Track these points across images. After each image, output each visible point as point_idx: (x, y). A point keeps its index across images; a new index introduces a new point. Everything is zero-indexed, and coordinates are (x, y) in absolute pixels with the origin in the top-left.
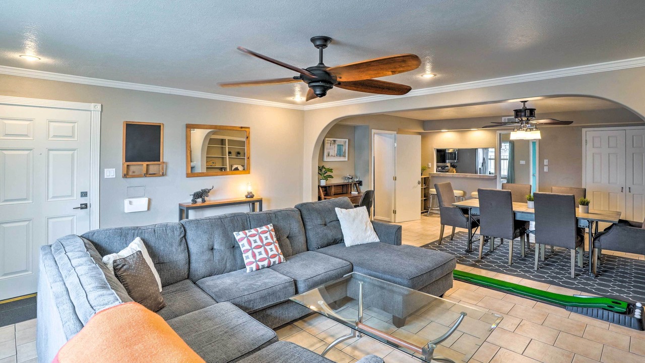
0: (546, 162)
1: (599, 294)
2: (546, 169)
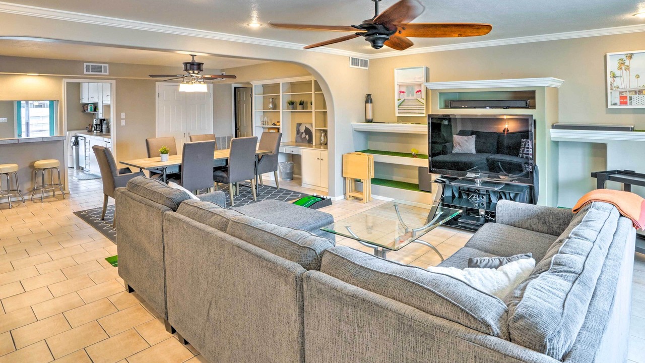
0: (123, 115)
1: (298, 198)
2: (123, 123)
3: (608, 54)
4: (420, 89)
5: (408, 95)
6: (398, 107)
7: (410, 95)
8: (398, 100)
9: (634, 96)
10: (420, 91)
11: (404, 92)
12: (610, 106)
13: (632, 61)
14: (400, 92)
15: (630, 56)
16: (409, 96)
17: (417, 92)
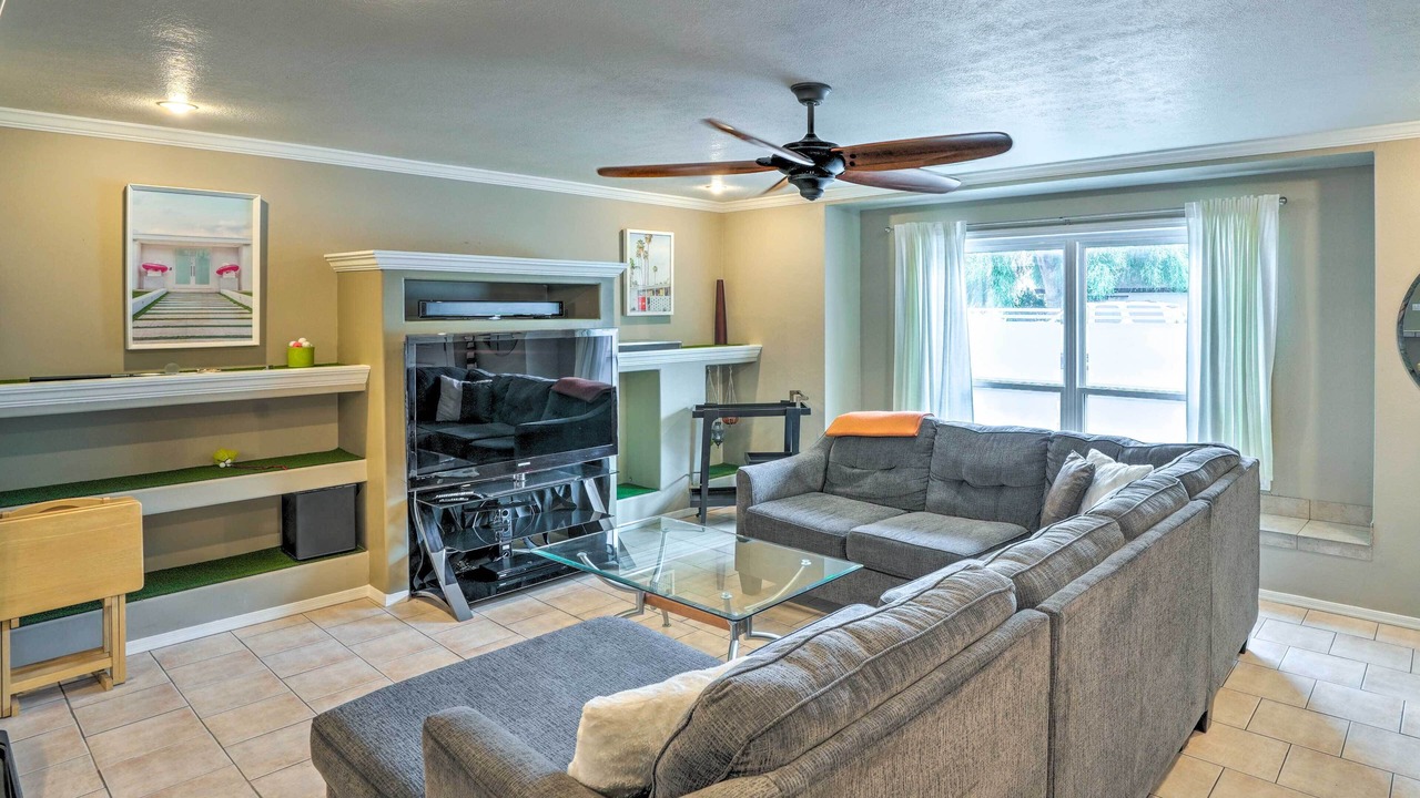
3: (629, 231)
4: (235, 263)
5: (183, 280)
6: (135, 317)
7: (193, 279)
8: (136, 294)
9: (653, 298)
10: (235, 268)
11: (163, 269)
12: (629, 313)
13: (651, 245)
14: (147, 267)
15: (649, 238)
16: (188, 282)
17: (220, 272)
